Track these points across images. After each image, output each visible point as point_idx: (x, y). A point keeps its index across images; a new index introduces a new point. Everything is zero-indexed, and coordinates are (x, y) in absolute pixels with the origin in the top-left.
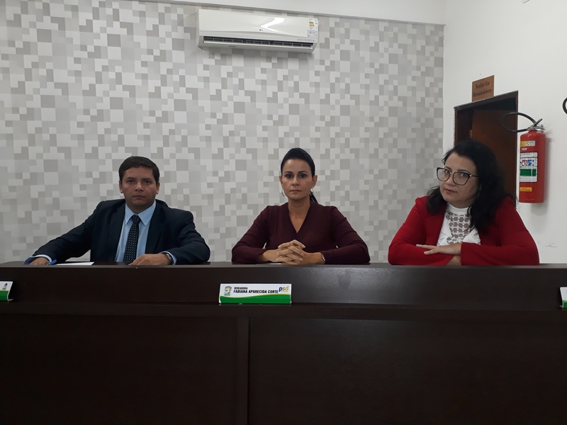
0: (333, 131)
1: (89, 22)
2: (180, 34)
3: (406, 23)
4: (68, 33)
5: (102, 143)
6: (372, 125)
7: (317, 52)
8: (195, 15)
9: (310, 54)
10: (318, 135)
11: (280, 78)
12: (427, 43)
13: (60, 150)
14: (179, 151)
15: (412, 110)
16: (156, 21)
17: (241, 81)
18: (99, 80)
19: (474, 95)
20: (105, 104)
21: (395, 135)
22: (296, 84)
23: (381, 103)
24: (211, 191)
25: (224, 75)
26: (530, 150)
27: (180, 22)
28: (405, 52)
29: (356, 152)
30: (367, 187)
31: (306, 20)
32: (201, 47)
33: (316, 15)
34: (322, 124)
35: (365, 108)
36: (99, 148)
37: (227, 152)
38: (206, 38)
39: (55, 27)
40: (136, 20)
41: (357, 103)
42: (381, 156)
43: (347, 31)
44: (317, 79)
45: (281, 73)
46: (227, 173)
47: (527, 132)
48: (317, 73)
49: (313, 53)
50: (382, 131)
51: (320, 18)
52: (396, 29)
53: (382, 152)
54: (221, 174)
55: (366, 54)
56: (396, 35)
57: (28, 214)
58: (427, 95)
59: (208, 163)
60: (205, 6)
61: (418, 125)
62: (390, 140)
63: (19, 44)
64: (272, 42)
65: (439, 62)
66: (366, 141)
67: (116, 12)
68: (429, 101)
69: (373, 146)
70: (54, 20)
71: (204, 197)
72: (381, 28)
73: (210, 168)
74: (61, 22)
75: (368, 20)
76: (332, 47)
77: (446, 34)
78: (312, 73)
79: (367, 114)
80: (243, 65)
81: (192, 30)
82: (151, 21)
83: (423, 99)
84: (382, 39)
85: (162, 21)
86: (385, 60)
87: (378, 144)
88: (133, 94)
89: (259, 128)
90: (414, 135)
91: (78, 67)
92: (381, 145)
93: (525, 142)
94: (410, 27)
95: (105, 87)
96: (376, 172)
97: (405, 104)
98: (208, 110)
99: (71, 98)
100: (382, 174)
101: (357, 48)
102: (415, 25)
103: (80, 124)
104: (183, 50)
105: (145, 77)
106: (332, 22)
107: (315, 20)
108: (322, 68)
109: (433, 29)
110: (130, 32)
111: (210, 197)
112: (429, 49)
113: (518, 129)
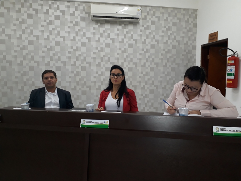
0: (147, 55)
1: (48, 11)
2: (84, 15)
3: (180, 9)
4: (39, 15)
5: (51, 59)
6: (164, 52)
7: (141, 21)
8: (90, 6)
9: (138, 23)
10: (141, 57)
11: (125, 33)
12: (190, 17)
13: (35, 62)
14: (82, 63)
15: (183, 46)
16: (74, 10)
17: (109, 34)
18: (51, 34)
19: (209, 40)
20: (53, 44)
21: (175, 57)
22: (132, 35)
23: (169, 43)
24: (95, 80)
25: (102, 32)
26: (231, 64)
27: (84, 10)
28: (180, 21)
29: (157, 64)
30: (162, 79)
31: (136, 8)
32: (92, 20)
33: (141, 6)
34: (143, 52)
35: (162, 46)
36: (50, 61)
37: (102, 64)
38: (94, 16)
39: (34, 12)
40: (66, 9)
41: (158, 43)
42: (168, 66)
43: (154, 12)
44: (141, 33)
45: (125, 30)
46: (102, 72)
47: (231, 56)
48: (141, 31)
49: (139, 22)
50: (169, 55)
51: (143, 7)
52: (176, 11)
53: (168, 64)
54: (100, 73)
55: (162, 23)
56: (176, 14)
57: (22, 87)
58: (189, 40)
59: (94, 68)
60: (94, 3)
61: (185, 53)
62: (172, 59)
63: (20, 20)
64: (122, 18)
65: (195, 26)
66: (162, 59)
67: (58, 6)
68: (190, 42)
69: (165, 61)
70: (34, 10)
71: (92, 82)
72: (169, 11)
73: (95, 70)
74: (36, 11)
75: (163, 8)
76: (148, 19)
77: (198, 13)
78: (139, 30)
79: (162, 48)
80: (109, 27)
81: (89, 13)
82: (72, 10)
83: (187, 42)
84: (169, 16)
85: (76, 10)
86: (171, 25)
87: (167, 61)
88: (64, 40)
89: (116, 54)
90: (183, 57)
91: (43, 29)
92: (168, 61)
93: (230, 61)
94: (182, 10)
95: (53, 37)
96: (166, 73)
97: (179, 44)
98: (95, 46)
99: (40, 41)
100: (168, 74)
101: (159, 20)
102: (184, 9)
103: (43, 52)
104: (85, 21)
105: (69, 32)
106: (148, 9)
107: (140, 8)
108: (143, 28)
109: (193, 11)
110: (64, 14)
111: (95, 82)
112: (191, 20)
113: (228, 55)
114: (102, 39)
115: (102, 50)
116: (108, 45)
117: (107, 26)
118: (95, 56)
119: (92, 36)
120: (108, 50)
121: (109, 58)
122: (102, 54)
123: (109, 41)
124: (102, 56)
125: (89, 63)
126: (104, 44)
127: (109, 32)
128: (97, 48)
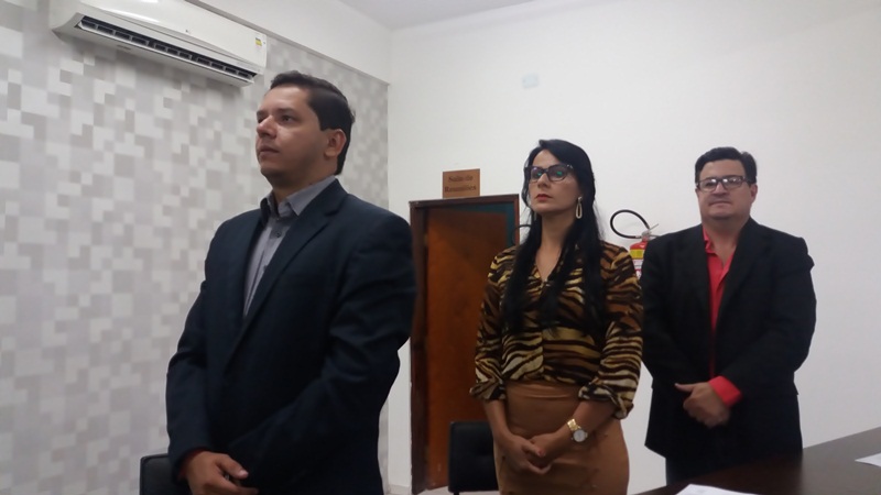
114: (101, 135)
115: (99, 187)
116: (124, 166)
117: (125, 79)
118: (63, 213)
119: (52, 111)
120: (123, 190)
121: (129, 229)
122: (101, 206)
123: (128, 147)
124: (97, 216)
125: (34, 252)
126: (109, 158)
127: (130, 104)
128: (75, 177)
